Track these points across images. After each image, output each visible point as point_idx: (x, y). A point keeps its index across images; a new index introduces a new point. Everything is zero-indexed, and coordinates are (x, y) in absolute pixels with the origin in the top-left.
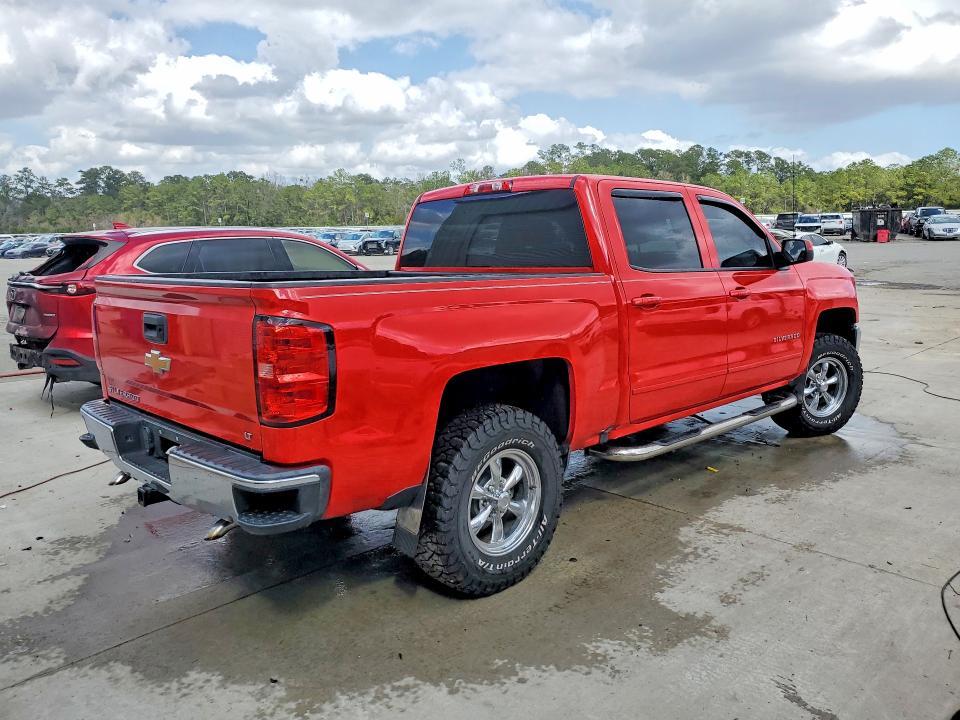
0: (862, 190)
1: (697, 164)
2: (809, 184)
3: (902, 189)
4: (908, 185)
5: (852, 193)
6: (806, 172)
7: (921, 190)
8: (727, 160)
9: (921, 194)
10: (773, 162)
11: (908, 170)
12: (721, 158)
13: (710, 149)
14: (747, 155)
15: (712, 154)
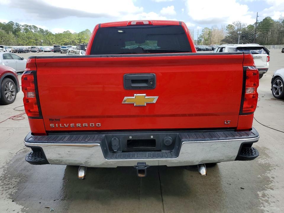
0: (68, 40)
1: (12, 28)
2: (53, 37)
3: (78, 40)
4: (79, 39)
5: (65, 40)
6: (50, 33)
7: (83, 40)
8: (23, 28)
9: (83, 41)
10: (39, 29)
11: (79, 35)
12: (21, 26)
13: (16, 23)
14: (30, 26)
15: (17, 25)
